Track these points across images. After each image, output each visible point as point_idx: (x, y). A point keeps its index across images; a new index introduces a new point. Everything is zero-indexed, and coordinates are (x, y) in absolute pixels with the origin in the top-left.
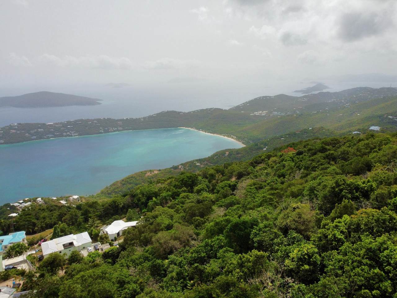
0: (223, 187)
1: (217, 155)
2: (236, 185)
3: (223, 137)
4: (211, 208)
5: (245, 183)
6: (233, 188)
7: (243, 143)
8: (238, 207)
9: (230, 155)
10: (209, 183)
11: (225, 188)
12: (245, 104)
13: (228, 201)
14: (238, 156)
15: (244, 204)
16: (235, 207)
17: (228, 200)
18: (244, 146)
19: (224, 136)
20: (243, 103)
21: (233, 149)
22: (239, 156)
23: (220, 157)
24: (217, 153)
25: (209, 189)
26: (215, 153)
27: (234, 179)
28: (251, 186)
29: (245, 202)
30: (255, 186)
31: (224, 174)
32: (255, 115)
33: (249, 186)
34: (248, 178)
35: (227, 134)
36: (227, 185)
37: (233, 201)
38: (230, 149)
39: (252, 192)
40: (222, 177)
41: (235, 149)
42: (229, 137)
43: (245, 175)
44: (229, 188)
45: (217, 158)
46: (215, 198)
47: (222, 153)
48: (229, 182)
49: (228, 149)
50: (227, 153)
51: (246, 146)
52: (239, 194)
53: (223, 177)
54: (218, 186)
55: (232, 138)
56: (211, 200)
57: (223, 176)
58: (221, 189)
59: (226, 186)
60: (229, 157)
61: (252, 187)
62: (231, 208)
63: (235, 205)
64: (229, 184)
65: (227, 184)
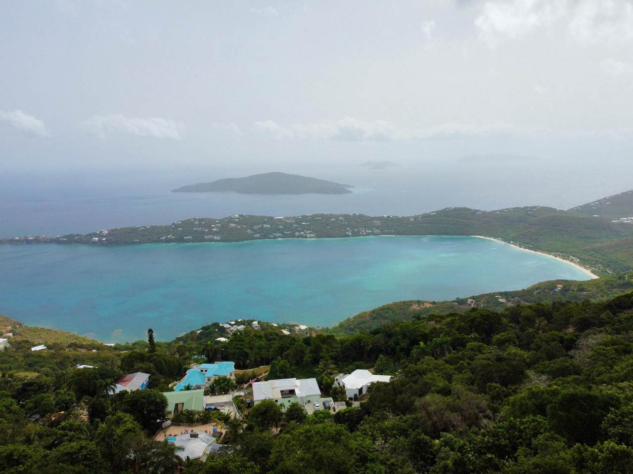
0: (548, 342)
1: (540, 288)
2: (575, 341)
3: (553, 257)
4: (522, 373)
5: (593, 340)
6: (570, 345)
7: (593, 272)
8: (576, 379)
9: (565, 290)
10: (522, 332)
11: (553, 344)
12: (601, 203)
13: (557, 366)
14: (580, 294)
15: (589, 375)
16: (570, 378)
17: (557, 363)
18: (595, 277)
19: (556, 257)
20: (598, 201)
21: (571, 281)
22: (584, 295)
23: (546, 293)
24: (540, 284)
25: (520, 341)
26: (535, 285)
27: (571, 330)
28: (606, 346)
29: (592, 372)
30: (614, 347)
31: (552, 320)
32: (622, 224)
33: (601, 344)
34: (601, 332)
35: (561, 252)
36: (557, 338)
37: (567, 367)
38: (566, 281)
39: (608, 355)
40: (546, 325)
41: (575, 281)
42: (566, 259)
43: (594, 325)
44: (561, 345)
45: (540, 293)
46: (530, 359)
47: (551, 285)
48: (561, 334)
49: (562, 280)
50: (560, 287)
51: (598, 278)
52: (581, 356)
53: (549, 325)
54: (539, 338)
55: (572, 261)
56: (524, 360)
57: (549, 323)
58: (544, 343)
59: (554, 340)
60: (563, 294)
61: (608, 348)
62: (561, 378)
63: (570, 374)
64: (561, 338)
65: (557, 336)
